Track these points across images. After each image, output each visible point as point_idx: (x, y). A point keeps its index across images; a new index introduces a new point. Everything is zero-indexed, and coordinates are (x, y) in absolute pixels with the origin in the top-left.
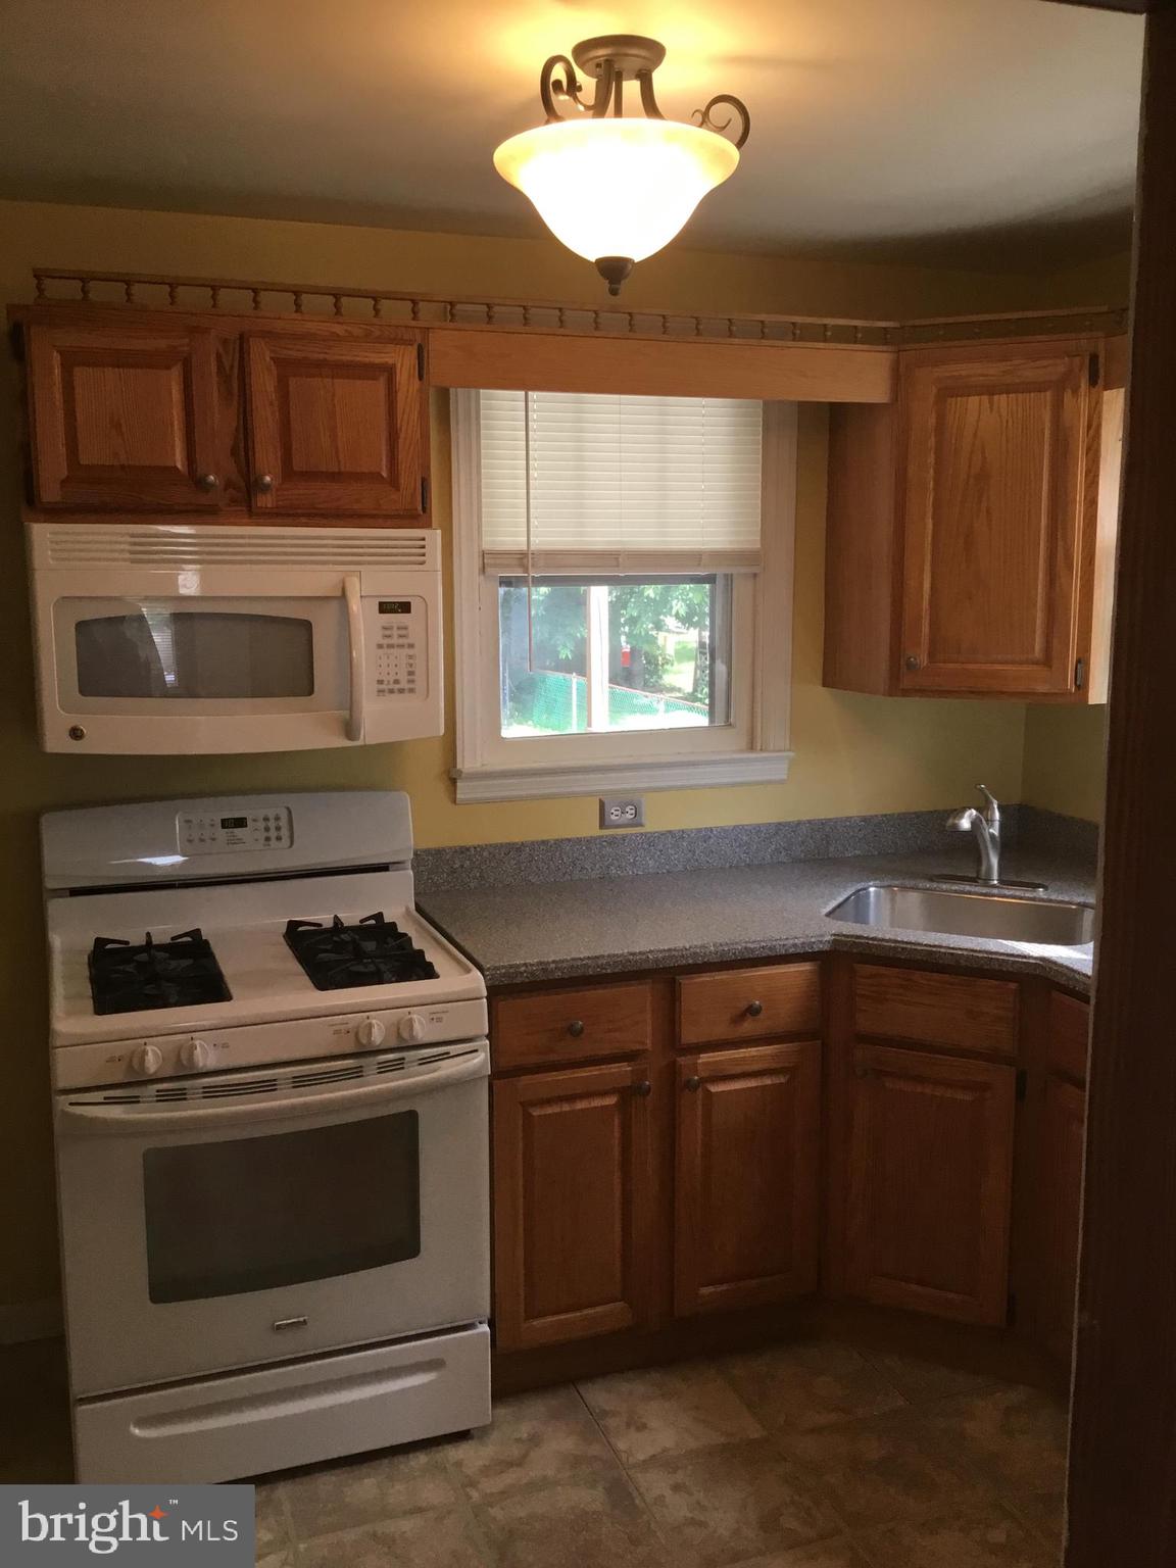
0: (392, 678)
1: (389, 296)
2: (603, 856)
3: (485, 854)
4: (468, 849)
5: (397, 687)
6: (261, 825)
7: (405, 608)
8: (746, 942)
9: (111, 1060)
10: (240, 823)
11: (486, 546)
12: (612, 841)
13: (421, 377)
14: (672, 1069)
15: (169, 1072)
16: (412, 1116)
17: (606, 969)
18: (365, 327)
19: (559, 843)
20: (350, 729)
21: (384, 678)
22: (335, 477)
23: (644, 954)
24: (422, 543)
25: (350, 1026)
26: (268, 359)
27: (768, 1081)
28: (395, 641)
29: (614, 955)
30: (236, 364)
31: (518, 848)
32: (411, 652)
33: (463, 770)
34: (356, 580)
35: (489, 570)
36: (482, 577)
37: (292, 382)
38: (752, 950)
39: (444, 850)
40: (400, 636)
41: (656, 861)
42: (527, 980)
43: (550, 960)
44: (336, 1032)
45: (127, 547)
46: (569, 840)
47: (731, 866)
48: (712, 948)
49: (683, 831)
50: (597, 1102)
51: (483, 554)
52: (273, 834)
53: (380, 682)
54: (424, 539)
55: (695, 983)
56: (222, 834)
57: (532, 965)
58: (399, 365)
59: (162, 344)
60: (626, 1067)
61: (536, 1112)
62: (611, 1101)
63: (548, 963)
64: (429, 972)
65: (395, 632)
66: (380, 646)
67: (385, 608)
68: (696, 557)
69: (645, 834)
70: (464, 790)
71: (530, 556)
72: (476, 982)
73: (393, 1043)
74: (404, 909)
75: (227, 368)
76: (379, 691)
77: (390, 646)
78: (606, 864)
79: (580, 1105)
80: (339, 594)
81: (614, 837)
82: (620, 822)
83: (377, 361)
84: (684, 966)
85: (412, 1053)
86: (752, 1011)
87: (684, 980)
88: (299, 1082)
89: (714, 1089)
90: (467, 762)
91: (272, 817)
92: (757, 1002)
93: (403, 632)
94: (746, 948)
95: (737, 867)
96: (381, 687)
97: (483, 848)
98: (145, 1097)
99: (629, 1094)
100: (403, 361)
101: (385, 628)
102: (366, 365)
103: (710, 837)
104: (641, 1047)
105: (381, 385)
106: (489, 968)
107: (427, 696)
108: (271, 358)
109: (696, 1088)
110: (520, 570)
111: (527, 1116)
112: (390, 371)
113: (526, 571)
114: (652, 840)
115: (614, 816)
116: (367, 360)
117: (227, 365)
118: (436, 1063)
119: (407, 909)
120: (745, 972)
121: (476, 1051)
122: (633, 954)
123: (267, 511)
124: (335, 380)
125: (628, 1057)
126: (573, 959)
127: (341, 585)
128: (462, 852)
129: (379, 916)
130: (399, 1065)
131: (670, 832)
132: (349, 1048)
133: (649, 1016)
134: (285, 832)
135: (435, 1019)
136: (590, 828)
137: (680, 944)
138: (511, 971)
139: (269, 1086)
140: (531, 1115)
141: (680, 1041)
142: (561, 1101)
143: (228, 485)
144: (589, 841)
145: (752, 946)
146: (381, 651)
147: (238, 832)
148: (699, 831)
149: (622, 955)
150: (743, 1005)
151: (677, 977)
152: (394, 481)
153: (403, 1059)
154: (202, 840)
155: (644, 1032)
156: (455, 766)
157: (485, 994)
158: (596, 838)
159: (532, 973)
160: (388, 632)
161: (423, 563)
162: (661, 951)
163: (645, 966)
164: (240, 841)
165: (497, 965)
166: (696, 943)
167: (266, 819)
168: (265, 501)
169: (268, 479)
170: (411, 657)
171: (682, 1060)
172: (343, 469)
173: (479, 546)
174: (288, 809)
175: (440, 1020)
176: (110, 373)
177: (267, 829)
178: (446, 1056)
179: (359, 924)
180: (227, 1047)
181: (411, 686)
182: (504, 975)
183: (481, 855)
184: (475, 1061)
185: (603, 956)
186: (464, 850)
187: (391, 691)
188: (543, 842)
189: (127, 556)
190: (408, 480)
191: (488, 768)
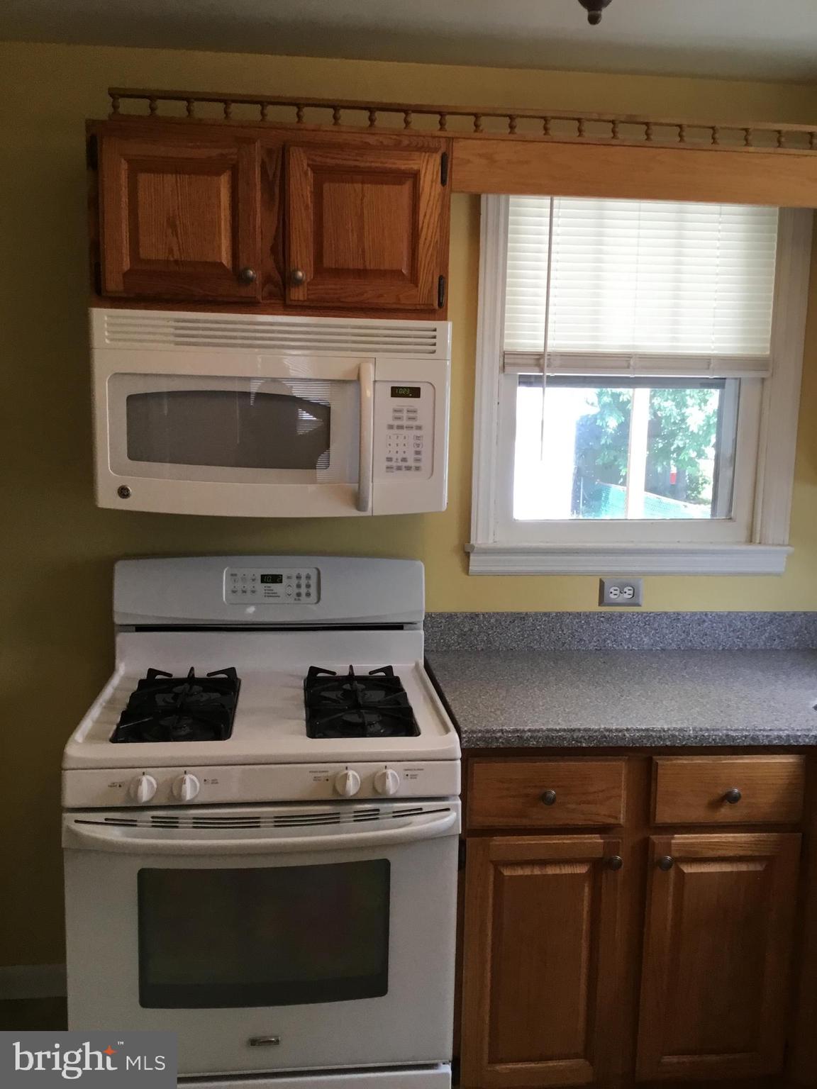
0: (401, 456)
1: (420, 110)
2: (601, 630)
3: (493, 621)
4: (477, 615)
5: (404, 464)
6: (294, 582)
7: (415, 392)
8: (728, 730)
9: (113, 785)
10: (276, 579)
11: (506, 348)
12: (610, 618)
13: (443, 182)
14: (645, 848)
15: (163, 802)
16: (386, 864)
17: (581, 742)
18: (395, 137)
19: (560, 616)
20: (358, 500)
21: (392, 457)
22: (362, 273)
23: (621, 731)
24: (434, 333)
25: (330, 774)
26: (305, 165)
27: (743, 867)
28: (405, 423)
29: (590, 730)
30: (278, 173)
31: (522, 617)
32: (418, 433)
33: (476, 546)
34: (371, 367)
35: (507, 368)
36: (502, 375)
37: (326, 186)
38: (734, 739)
39: (456, 614)
40: (410, 418)
41: (650, 638)
42: (502, 746)
43: (527, 728)
44: (316, 779)
45: (172, 330)
46: (570, 614)
47: (723, 649)
48: (691, 732)
49: (678, 614)
50: (567, 870)
51: (504, 354)
52: (303, 590)
53: (389, 459)
54: (435, 330)
55: (675, 765)
56: (261, 587)
57: (507, 731)
58: (423, 172)
59: (214, 152)
60: (597, 839)
61: (507, 872)
62: (582, 870)
63: (524, 731)
64: (410, 729)
65: (405, 414)
66: (391, 427)
67: (396, 392)
68: (705, 361)
69: (642, 613)
70: (476, 563)
71: (546, 357)
72: (452, 743)
73: (368, 794)
74: (414, 665)
75: (271, 177)
76: (388, 468)
77: (400, 427)
78: (603, 637)
79: (551, 871)
80: (355, 378)
81: (612, 614)
82: (620, 600)
83: (403, 167)
84: (661, 747)
85: (385, 805)
86: (730, 799)
87: (663, 763)
88: (281, 822)
89: (688, 869)
90: (480, 538)
91: (304, 575)
92: (736, 790)
93: (411, 415)
94: (727, 735)
95: (730, 650)
96: (390, 464)
97: (491, 615)
98: (141, 822)
99: (601, 866)
100: (429, 169)
101: (395, 411)
102: (392, 171)
103: (704, 621)
104: (612, 821)
105: (406, 188)
106: (466, 732)
107: (432, 474)
108: (308, 165)
109: (669, 866)
110: (537, 369)
111: (498, 874)
112: (415, 176)
113: (542, 371)
114: (650, 619)
115: (613, 594)
116: (394, 166)
117: (270, 173)
118: (407, 818)
119: (417, 665)
120: (725, 759)
121: (448, 810)
122: (610, 731)
123: (300, 303)
124: (366, 186)
125: (602, 829)
126: (548, 730)
127: (357, 372)
128: (472, 618)
129: (389, 670)
130: (374, 815)
131: (666, 613)
132: (327, 795)
133: (624, 793)
134: (313, 590)
135: (410, 775)
136: (589, 604)
137: (658, 726)
138: (487, 735)
139: (253, 823)
140: (501, 873)
141: (654, 820)
142: (533, 865)
143: (267, 279)
144: (588, 616)
145: (734, 734)
146: (391, 431)
147: (275, 587)
148: (694, 614)
149: (599, 730)
150: (721, 791)
151: (654, 757)
152: (414, 278)
153: (378, 810)
154: (244, 592)
155: (619, 809)
156: (469, 542)
157: (459, 754)
158: (595, 613)
159: (508, 740)
160: (398, 414)
161: (434, 352)
162: (639, 730)
163: (620, 743)
164: (275, 595)
165: (474, 728)
166: (674, 726)
167: (299, 577)
168: (298, 294)
169: (300, 274)
170: (418, 438)
171: (655, 838)
172: (368, 267)
173: (501, 346)
174: (318, 570)
175: (414, 777)
176: (170, 179)
177: (299, 586)
178: (419, 812)
179: (368, 675)
180: (217, 783)
181: (418, 465)
182: (479, 739)
183: (489, 622)
184: (446, 820)
185: (579, 730)
186: (474, 616)
187: (399, 468)
188: (545, 614)
189: (172, 338)
190: (427, 278)
191: (499, 545)
